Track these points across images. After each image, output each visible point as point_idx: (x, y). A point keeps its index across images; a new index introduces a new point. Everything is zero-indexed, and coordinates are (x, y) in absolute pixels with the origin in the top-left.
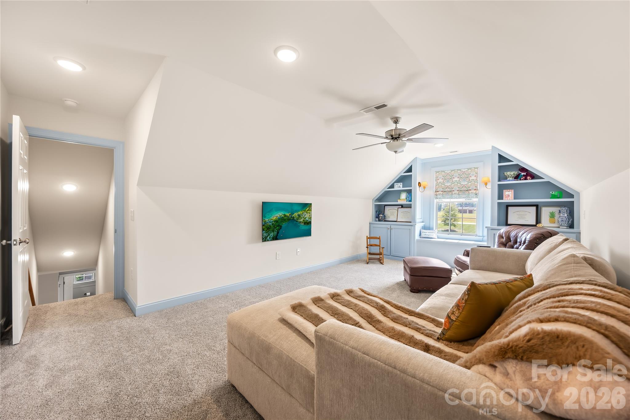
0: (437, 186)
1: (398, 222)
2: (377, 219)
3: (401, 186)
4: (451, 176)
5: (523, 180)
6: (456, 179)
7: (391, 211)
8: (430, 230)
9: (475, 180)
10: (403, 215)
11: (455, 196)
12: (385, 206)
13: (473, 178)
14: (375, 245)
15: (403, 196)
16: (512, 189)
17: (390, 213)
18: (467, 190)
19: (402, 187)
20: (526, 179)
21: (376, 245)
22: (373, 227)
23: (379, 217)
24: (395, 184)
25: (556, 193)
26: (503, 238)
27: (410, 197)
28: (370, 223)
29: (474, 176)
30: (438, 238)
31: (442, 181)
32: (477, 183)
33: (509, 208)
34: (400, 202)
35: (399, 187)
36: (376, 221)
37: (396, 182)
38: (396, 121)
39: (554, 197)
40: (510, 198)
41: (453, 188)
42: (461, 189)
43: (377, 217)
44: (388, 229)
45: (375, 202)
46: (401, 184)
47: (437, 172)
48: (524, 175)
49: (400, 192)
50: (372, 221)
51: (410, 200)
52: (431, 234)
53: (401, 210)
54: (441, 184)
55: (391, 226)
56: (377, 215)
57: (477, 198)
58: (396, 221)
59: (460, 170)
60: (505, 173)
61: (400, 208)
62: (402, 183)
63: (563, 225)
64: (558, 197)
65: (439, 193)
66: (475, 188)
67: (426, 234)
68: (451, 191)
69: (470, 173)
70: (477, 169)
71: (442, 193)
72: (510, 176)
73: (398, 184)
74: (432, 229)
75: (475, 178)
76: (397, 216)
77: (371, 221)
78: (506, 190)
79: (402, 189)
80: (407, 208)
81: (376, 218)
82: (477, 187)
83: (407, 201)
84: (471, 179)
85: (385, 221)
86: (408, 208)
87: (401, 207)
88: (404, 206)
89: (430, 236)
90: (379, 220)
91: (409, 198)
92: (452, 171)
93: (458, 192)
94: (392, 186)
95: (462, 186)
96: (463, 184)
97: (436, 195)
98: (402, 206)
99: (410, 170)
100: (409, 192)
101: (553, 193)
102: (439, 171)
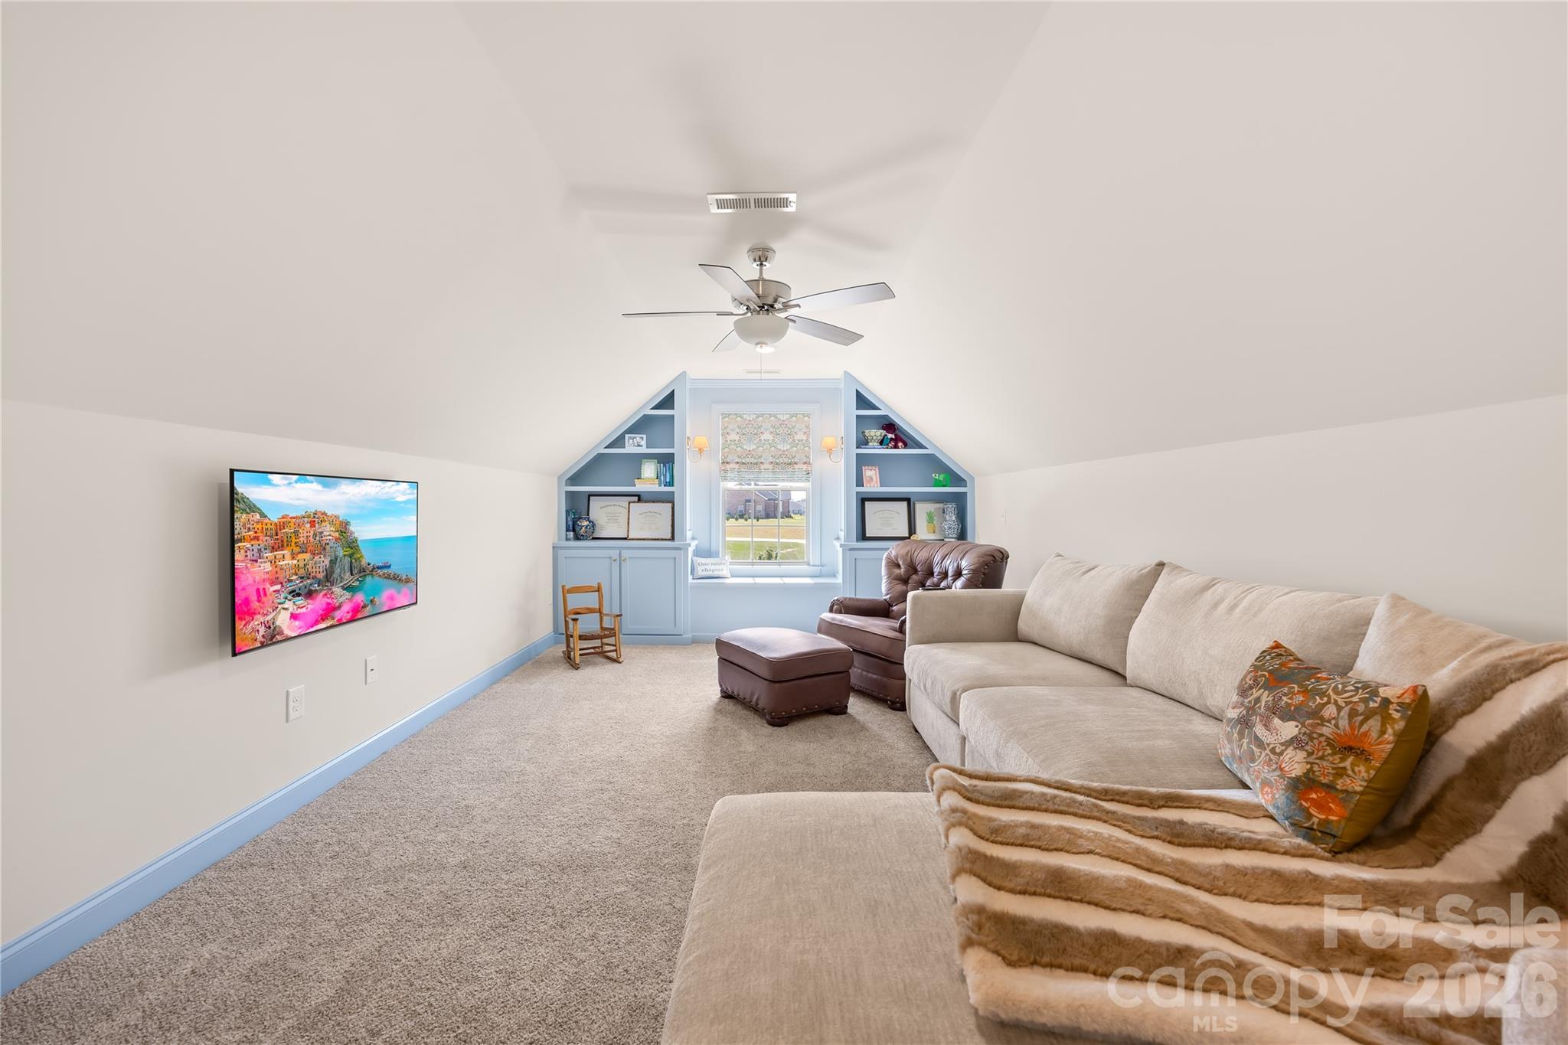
0: (727, 450)
1: (633, 539)
2: (572, 533)
3: (643, 443)
4: (755, 428)
5: (891, 448)
6: (767, 436)
7: (609, 509)
8: (710, 557)
9: (804, 441)
10: (647, 521)
11: (766, 476)
12: (589, 496)
13: (800, 436)
14: (588, 609)
15: (649, 470)
16: (875, 466)
17: (606, 516)
18: (790, 464)
19: (645, 446)
20: (896, 447)
21: (590, 611)
22: (566, 557)
23: (577, 529)
24: (627, 436)
25: (942, 477)
26: (899, 566)
27: (668, 474)
28: (553, 547)
29: (802, 433)
30: (732, 576)
31: (737, 438)
32: (810, 448)
33: (867, 504)
34: (639, 487)
35: (636, 445)
36: (567, 539)
37: (628, 432)
38: (762, 257)
39: (937, 484)
40: (874, 483)
41: (761, 456)
42: (777, 461)
43: (571, 528)
44: (614, 560)
45: (566, 485)
46: (642, 438)
47: (725, 416)
48: (891, 439)
49: (639, 459)
50: (559, 540)
51: (668, 480)
52: (718, 567)
53: (637, 508)
54: (736, 444)
55: (622, 551)
56: (570, 523)
57: (809, 481)
58: (625, 539)
59: (775, 416)
60: (867, 431)
61: (634, 502)
62: (644, 436)
63: (951, 536)
64: (945, 484)
65: (732, 466)
66: (805, 460)
67: (707, 567)
68: (756, 464)
69: (795, 426)
70: (809, 417)
71: (737, 466)
72: (875, 438)
73: (635, 438)
74: (717, 555)
75: (804, 438)
76: (628, 523)
77: (556, 540)
78: (866, 468)
79: (644, 450)
80: (653, 502)
81: (567, 530)
82: (808, 457)
83: (660, 485)
84: (797, 438)
85: (594, 538)
86: (658, 502)
87: (636, 498)
88: (643, 497)
89: (716, 573)
90: (577, 538)
91: (665, 476)
92: (758, 416)
93: (771, 467)
94: (619, 442)
95: (780, 453)
96: (782, 449)
97: (726, 471)
98: (640, 498)
99: (668, 402)
100: (667, 460)
101: (937, 478)
102: (731, 414)
